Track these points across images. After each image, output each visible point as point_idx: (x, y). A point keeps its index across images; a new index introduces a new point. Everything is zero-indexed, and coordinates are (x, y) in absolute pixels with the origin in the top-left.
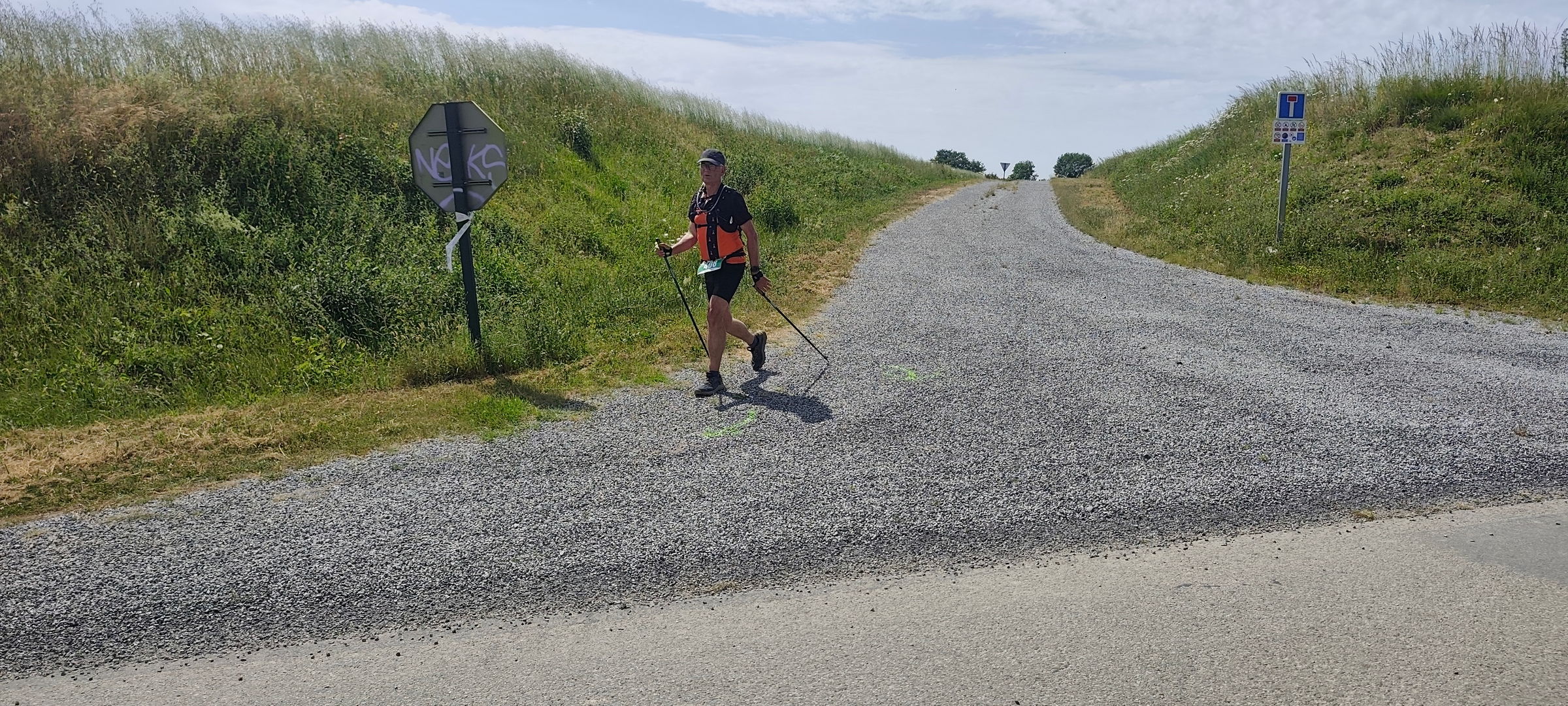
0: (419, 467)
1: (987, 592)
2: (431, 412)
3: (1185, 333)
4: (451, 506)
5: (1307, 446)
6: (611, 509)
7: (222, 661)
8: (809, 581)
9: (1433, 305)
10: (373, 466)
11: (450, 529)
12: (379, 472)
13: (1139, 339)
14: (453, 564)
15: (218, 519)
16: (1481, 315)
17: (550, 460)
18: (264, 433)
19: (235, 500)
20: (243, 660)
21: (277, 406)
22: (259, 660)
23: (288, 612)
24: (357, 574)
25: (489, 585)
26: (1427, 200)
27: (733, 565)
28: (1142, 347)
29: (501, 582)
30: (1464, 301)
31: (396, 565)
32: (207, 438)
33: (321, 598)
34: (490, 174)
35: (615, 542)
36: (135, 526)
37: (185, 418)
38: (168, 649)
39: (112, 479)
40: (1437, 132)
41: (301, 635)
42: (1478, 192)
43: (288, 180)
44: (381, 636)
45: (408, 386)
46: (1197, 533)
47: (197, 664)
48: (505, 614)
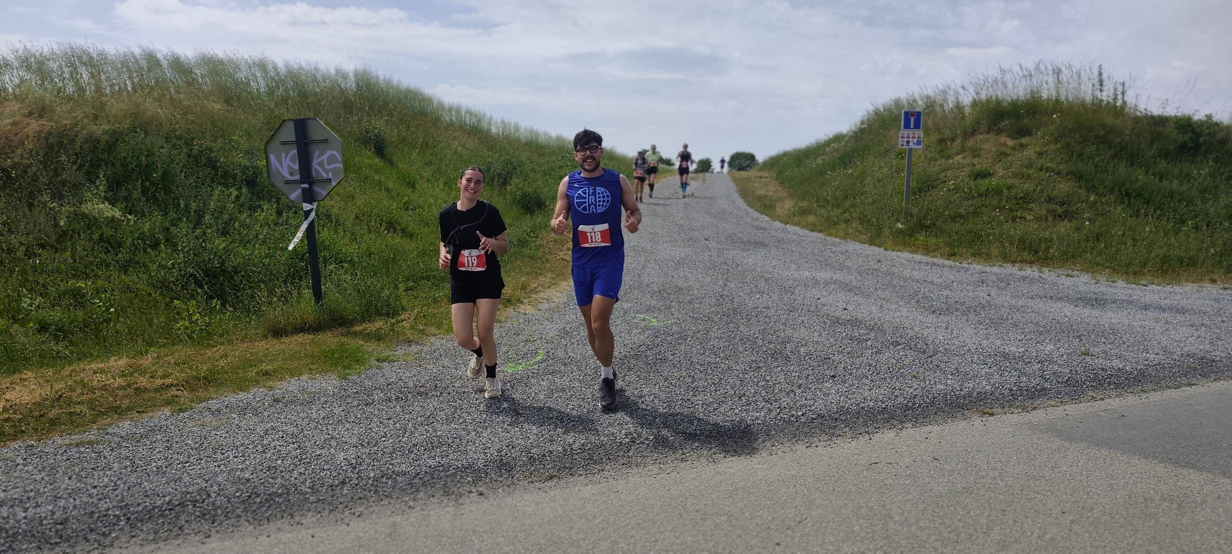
0: (295, 399)
1: (739, 474)
2: (292, 357)
4: (329, 427)
5: (943, 366)
6: (453, 425)
7: (186, 545)
8: (611, 470)
9: (1016, 265)
10: (258, 399)
11: (334, 443)
12: (264, 404)
13: (815, 292)
14: (344, 468)
15: (148, 443)
16: (1050, 271)
17: (395, 391)
18: (164, 377)
19: (157, 428)
20: (203, 543)
21: (167, 355)
22: (214, 543)
23: (227, 507)
24: (273, 478)
25: (376, 483)
26: (1009, 188)
27: (554, 461)
28: (817, 297)
29: (384, 480)
30: (1038, 261)
31: (302, 470)
32: (120, 381)
33: (250, 497)
34: (330, 174)
35: (462, 448)
36: (82, 449)
37: (94, 366)
38: (140, 538)
39: (53, 414)
40: (1012, 139)
41: (240, 523)
42: (1045, 182)
43: (155, 177)
44: (303, 521)
45: (270, 339)
46: (876, 428)
47: (167, 547)
48: (392, 501)
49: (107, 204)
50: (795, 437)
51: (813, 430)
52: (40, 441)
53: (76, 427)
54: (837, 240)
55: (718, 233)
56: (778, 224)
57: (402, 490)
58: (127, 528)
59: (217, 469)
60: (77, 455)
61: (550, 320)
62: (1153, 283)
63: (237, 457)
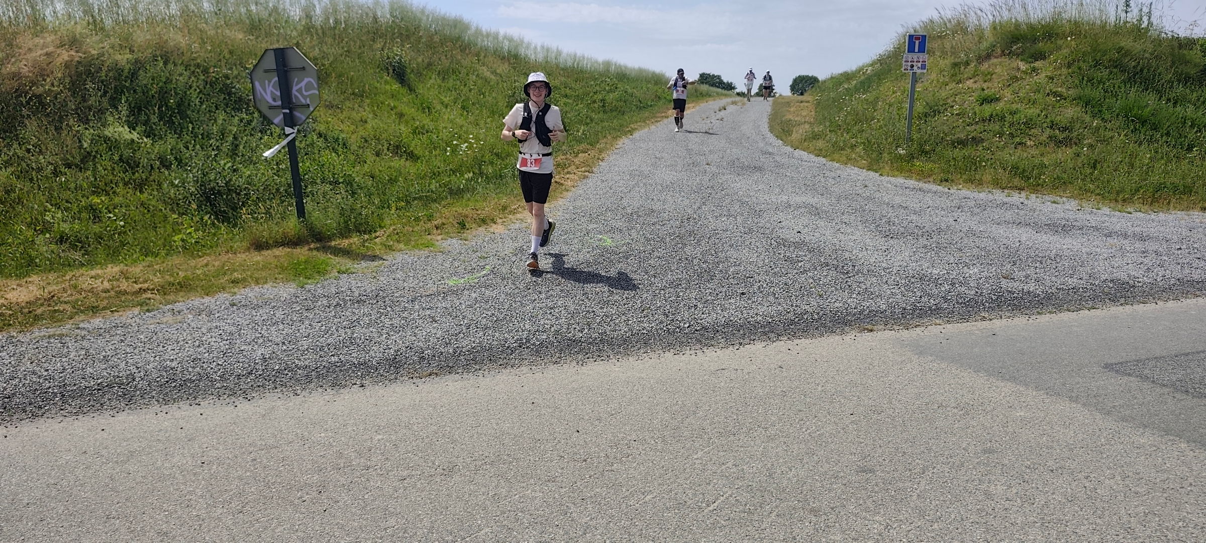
0: (249, 303)
2: (264, 268)
3: (816, 212)
4: (265, 327)
6: (371, 329)
7: (100, 417)
8: (486, 370)
9: (1006, 191)
10: (218, 303)
12: (221, 307)
13: (781, 216)
14: (256, 361)
15: (108, 336)
16: (1037, 197)
17: (339, 299)
18: (145, 281)
19: (121, 325)
20: (112, 416)
21: (157, 264)
22: (121, 417)
23: (145, 390)
24: (193, 367)
25: (277, 374)
26: (1013, 113)
27: (440, 361)
28: (779, 221)
29: (286, 372)
31: (220, 363)
32: (106, 285)
33: (167, 382)
34: (308, 100)
36: (52, 340)
37: (93, 273)
38: (67, 411)
39: (39, 311)
40: (1027, 62)
41: (151, 402)
42: (1050, 108)
43: (172, 103)
44: (201, 403)
45: (252, 250)
46: (750, 340)
47: (84, 418)
48: (284, 390)
49: (126, 127)
50: (670, 346)
51: (690, 340)
52: (20, 333)
53: (55, 322)
54: (837, 165)
55: (723, 158)
56: (789, 149)
57: (298, 380)
58: (60, 403)
59: (152, 359)
60: (47, 344)
61: (514, 239)
62: (1140, 211)
63: (174, 350)
